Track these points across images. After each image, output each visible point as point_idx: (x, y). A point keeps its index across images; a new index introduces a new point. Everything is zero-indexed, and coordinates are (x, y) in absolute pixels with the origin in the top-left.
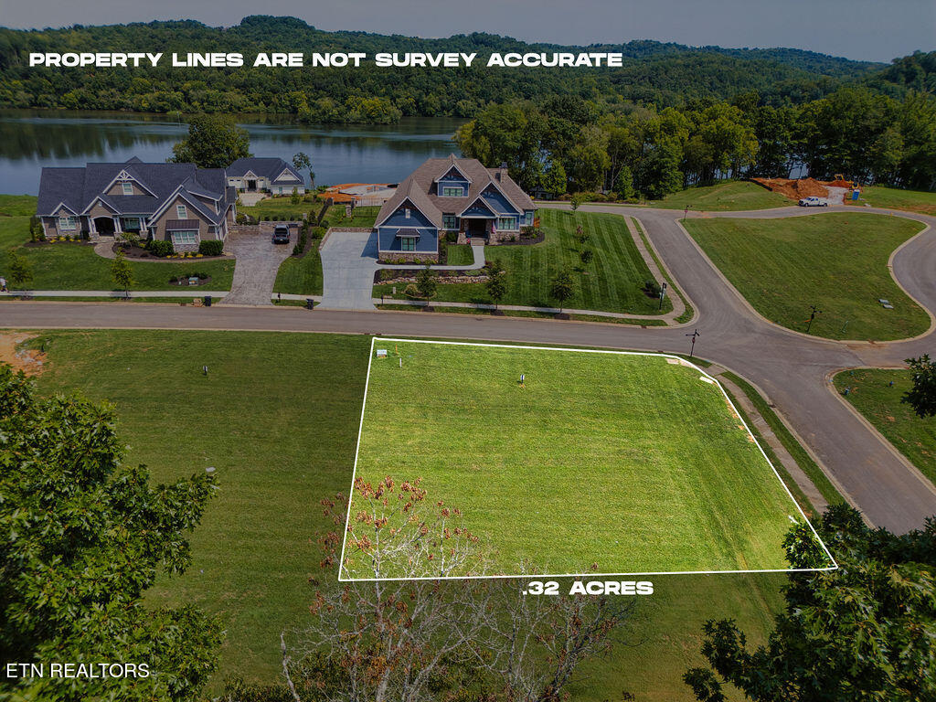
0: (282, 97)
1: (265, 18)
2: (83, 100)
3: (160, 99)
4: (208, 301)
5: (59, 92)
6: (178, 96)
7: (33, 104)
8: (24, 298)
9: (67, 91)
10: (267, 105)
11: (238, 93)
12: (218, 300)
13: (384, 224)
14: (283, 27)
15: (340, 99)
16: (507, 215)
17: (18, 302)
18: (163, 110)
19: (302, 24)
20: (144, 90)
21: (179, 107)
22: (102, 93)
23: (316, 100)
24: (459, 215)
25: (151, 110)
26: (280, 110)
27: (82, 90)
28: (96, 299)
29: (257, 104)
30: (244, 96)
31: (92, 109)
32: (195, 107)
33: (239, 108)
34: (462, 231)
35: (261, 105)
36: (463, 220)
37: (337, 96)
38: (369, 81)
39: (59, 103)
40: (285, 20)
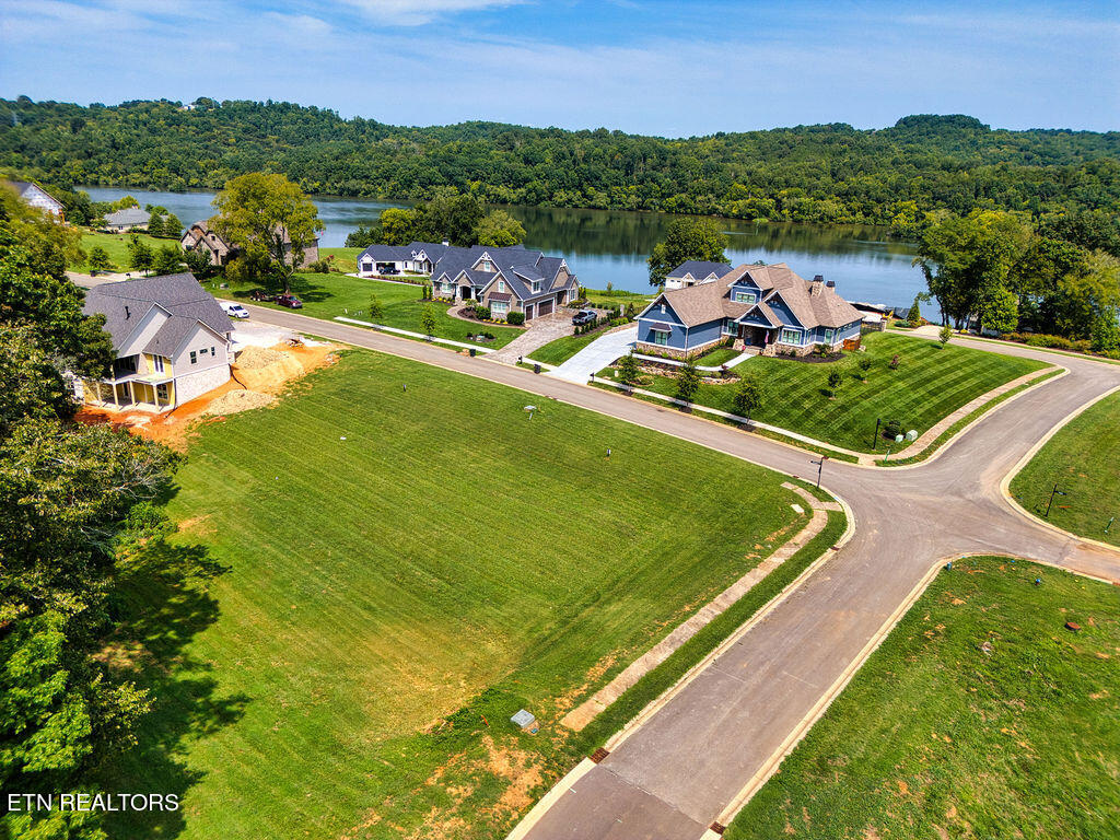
0: (887, 207)
1: (926, 118)
2: (681, 205)
3: (751, 206)
4: (473, 353)
5: (663, 196)
6: (768, 202)
7: (639, 207)
8: (375, 329)
9: (670, 195)
10: (866, 215)
11: (837, 202)
12: (482, 354)
13: (643, 317)
14: (946, 127)
15: (960, 211)
16: (790, 327)
17: (371, 331)
18: (750, 217)
19: (974, 124)
20: (741, 196)
21: (767, 215)
22: (700, 198)
23: (928, 211)
24: (736, 321)
25: (738, 217)
26: (880, 221)
27: (683, 195)
28: (412, 338)
29: (854, 214)
30: (841, 205)
31: (686, 213)
32: (784, 215)
33: (831, 218)
34: (739, 337)
35: (860, 216)
36: (742, 326)
37: (958, 208)
38: (1011, 191)
39: (661, 207)
40: (951, 119)
